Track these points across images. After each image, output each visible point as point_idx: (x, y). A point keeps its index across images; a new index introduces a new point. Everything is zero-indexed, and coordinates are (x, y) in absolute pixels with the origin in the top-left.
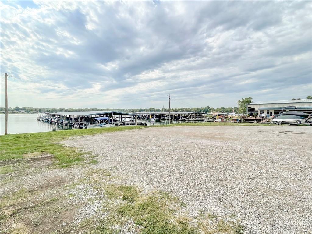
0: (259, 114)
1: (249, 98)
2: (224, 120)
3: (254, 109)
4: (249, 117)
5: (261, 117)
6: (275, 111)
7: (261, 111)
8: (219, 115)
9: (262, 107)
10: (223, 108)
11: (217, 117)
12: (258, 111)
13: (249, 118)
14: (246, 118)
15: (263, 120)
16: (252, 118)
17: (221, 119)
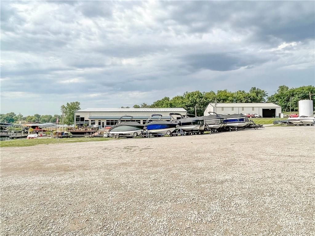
0: (90, 124)
1: (77, 103)
2: (43, 134)
3: (83, 118)
4: (77, 129)
5: (92, 129)
6: (107, 121)
7: (92, 121)
8: (34, 127)
9: (93, 115)
10: (38, 116)
11: (31, 130)
12: (88, 121)
13: (77, 131)
14: (74, 131)
15: (94, 132)
16: (82, 130)
17: (37, 133)
